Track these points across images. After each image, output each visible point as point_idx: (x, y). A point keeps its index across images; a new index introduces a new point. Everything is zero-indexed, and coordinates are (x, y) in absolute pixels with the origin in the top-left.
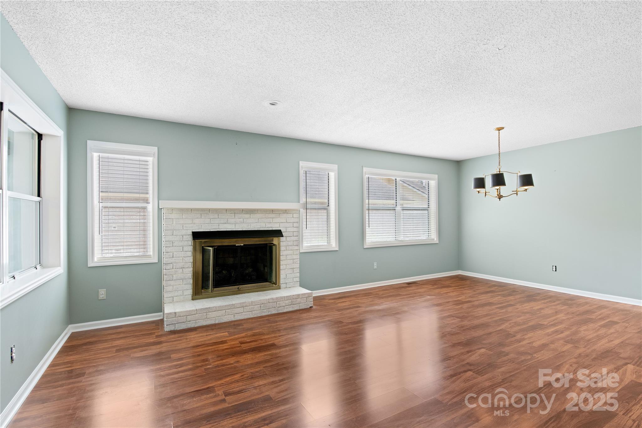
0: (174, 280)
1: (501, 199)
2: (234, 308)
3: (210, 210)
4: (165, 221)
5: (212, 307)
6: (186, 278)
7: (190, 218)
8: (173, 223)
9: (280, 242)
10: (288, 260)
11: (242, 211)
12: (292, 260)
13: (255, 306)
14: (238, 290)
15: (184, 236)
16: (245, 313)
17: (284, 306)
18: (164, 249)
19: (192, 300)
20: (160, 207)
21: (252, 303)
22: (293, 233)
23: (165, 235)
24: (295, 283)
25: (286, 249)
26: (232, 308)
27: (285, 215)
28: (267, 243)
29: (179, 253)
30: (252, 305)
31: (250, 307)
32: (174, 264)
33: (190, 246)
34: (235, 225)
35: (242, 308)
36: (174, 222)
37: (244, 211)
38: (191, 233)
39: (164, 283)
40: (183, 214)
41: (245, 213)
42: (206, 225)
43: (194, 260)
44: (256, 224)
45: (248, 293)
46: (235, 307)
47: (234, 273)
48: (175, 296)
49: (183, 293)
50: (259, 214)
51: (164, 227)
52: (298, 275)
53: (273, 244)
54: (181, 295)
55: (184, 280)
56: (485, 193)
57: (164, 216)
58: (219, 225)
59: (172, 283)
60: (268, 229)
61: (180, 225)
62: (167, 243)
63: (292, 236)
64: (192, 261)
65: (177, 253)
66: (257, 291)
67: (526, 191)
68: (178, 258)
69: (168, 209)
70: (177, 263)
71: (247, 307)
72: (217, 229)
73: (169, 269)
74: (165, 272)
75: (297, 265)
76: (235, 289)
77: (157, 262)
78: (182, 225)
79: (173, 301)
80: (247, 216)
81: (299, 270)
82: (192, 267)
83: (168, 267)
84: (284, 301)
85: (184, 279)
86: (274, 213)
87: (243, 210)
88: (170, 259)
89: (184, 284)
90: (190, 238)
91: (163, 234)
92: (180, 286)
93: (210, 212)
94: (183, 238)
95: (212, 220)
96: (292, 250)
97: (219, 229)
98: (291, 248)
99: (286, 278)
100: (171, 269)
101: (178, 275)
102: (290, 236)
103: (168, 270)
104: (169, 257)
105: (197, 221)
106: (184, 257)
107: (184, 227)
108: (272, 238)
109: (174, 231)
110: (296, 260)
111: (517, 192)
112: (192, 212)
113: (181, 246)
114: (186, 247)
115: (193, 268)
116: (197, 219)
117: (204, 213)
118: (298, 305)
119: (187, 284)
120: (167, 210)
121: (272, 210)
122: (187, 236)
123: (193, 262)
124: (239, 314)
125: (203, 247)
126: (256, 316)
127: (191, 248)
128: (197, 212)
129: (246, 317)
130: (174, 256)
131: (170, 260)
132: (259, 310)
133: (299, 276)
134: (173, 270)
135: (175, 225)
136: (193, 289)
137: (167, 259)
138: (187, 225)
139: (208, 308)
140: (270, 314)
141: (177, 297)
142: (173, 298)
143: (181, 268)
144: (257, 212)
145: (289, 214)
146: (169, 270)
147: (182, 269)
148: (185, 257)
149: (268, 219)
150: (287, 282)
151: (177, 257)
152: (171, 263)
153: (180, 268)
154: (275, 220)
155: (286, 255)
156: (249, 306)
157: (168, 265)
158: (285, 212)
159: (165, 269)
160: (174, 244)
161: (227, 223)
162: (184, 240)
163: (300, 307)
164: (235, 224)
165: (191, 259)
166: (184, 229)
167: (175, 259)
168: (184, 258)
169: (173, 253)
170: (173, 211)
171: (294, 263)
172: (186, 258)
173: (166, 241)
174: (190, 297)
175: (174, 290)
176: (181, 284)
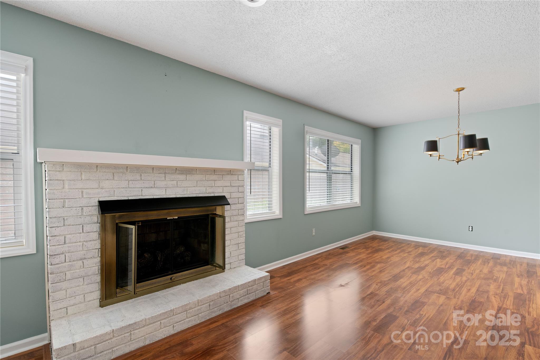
0: (68, 280)
1: (459, 163)
2: (173, 315)
3: (127, 168)
4: (49, 184)
5: (139, 322)
6: (89, 274)
7: (94, 179)
8: (63, 188)
9: (224, 211)
10: (232, 233)
11: (176, 171)
12: (237, 233)
13: (202, 306)
14: (170, 281)
15: (84, 208)
16: (189, 319)
17: (238, 299)
18: (47, 231)
19: (100, 306)
20: (38, 160)
21: (198, 303)
22: (238, 199)
23: (48, 206)
24: (241, 261)
25: (231, 220)
26: (171, 316)
27: (229, 177)
28: (209, 213)
29: (75, 235)
30: (198, 306)
31: (196, 309)
32: (67, 255)
33: (95, 223)
34: (166, 190)
35: (185, 312)
36: (66, 186)
37: (179, 170)
38: (97, 204)
39: (49, 286)
40: (83, 173)
41: (179, 174)
42: (122, 189)
43: (102, 245)
44: (194, 188)
45: (184, 283)
46: (175, 314)
47: (161, 256)
48: (70, 306)
49: (84, 299)
50: (197, 174)
51: (46, 194)
52: (244, 251)
53: (215, 214)
54: (81, 303)
55: (85, 278)
56: (438, 156)
57: (46, 176)
58: (142, 190)
59: (64, 285)
60: (209, 196)
61: (77, 190)
62: (54, 220)
63: (237, 204)
64: (99, 246)
65: (73, 235)
66: (197, 279)
67: (481, 155)
68: (74, 244)
69: (54, 164)
70: (73, 252)
71: (191, 310)
72: (139, 196)
73: (57, 264)
74: (51, 268)
75: (243, 240)
76: (167, 280)
77: (35, 252)
78: (80, 190)
79: (67, 313)
80: (182, 177)
81: (244, 245)
82: (100, 255)
83: (56, 260)
84: (238, 292)
85: (85, 276)
86: (217, 173)
87: (176, 169)
88: (60, 246)
89: (85, 283)
90: (95, 211)
91: (45, 206)
92: (78, 288)
93: (128, 171)
94: (82, 212)
95: (130, 182)
96: (237, 221)
97: (142, 195)
98: (235, 218)
99: (231, 256)
100: (62, 263)
101: (75, 271)
102: (235, 204)
103: (56, 266)
104: (58, 244)
105: (106, 184)
106: (84, 241)
107: (84, 193)
108: (215, 207)
109: (66, 200)
110: (242, 233)
111: (472, 156)
112: (98, 170)
113: (79, 225)
114: (88, 225)
115: (102, 257)
116: (107, 181)
117: (118, 172)
118: (254, 293)
119: (91, 284)
120: (52, 165)
121: (214, 170)
122: (91, 208)
123: (102, 248)
124: (181, 322)
125: (117, 224)
126: (203, 320)
127: (97, 227)
128: (107, 171)
129: (190, 325)
130: (67, 242)
131: (59, 249)
132: (208, 310)
133: (245, 253)
134: (67, 264)
135: (68, 190)
136: (102, 290)
137: (54, 247)
138: (87, 191)
139: (132, 324)
140: (222, 312)
141: (75, 306)
142: (67, 309)
143: (81, 259)
144: (195, 173)
145: (234, 176)
146: (58, 266)
147: (81, 261)
148: (87, 241)
149: (209, 181)
150: (231, 262)
151: (72, 243)
152: (63, 253)
153: (77, 260)
154: (219, 183)
155: (231, 228)
156: (195, 307)
157: (56, 256)
158: (229, 173)
159: (51, 265)
160: (66, 222)
161: (153, 186)
162: (84, 214)
163: (257, 296)
164: (166, 188)
165: (98, 244)
166: (85, 197)
167: (68, 247)
168: (84, 243)
169: (65, 237)
170: (64, 167)
171: (239, 237)
172: (89, 243)
173: (50, 218)
174: (97, 303)
175: (68, 296)
176: (81, 284)
